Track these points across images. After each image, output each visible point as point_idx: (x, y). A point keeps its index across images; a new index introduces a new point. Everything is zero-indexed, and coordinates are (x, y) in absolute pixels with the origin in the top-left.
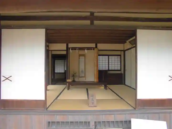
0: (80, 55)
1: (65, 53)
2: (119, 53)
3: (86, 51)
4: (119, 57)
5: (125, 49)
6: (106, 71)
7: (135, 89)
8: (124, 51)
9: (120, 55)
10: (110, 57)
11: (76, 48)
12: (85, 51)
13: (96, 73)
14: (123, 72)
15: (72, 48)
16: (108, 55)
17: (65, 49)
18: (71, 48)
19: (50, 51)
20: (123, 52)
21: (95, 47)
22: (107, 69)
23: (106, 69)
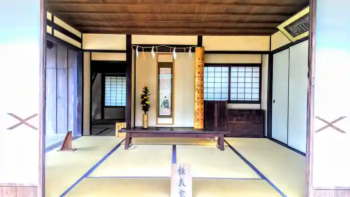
0: (161, 65)
1: (122, 57)
2: (256, 59)
3: (174, 53)
4: (257, 69)
5: (273, 49)
6: (222, 104)
7: (304, 155)
8: (271, 54)
9: (260, 65)
10: (233, 69)
11: (151, 45)
12: (172, 54)
13: (198, 107)
14: (265, 107)
15: (139, 45)
16: (230, 65)
17: (124, 48)
18: (138, 47)
19: (85, 53)
20: (267, 57)
21: (196, 43)
22: (225, 97)
23: (223, 100)
